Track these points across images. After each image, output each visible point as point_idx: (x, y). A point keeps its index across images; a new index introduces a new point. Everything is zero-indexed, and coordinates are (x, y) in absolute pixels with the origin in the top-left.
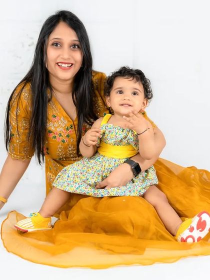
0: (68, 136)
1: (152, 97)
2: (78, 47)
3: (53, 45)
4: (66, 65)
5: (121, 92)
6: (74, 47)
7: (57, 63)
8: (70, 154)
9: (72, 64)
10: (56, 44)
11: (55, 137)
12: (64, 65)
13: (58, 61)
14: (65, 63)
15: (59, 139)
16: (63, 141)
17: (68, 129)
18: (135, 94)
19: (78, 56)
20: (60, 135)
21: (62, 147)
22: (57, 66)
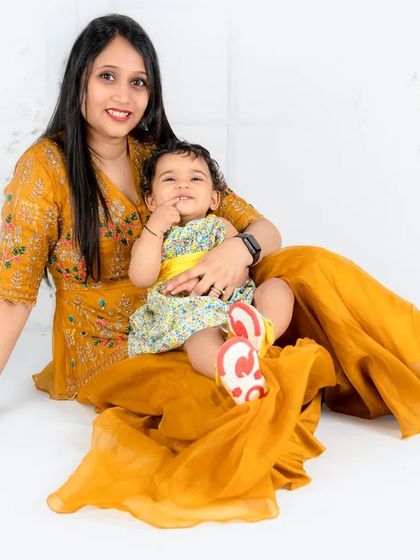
0: (130, 233)
2: (145, 84)
3: (101, 75)
4: (122, 115)
6: (137, 84)
7: (106, 110)
10: (106, 75)
11: (110, 234)
12: (117, 114)
13: (108, 107)
14: (120, 111)
16: (124, 241)
17: (127, 221)
19: (142, 100)
20: (119, 230)
22: (105, 114)
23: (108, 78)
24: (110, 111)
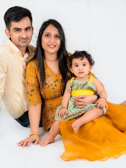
0: (56, 85)
1: (94, 63)
2: (59, 37)
3: (46, 35)
4: (53, 46)
5: (77, 66)
6: (57, 37)
7: (48, 45)
8: (57, 95)
9: (55, 46)
11: (49, 87)
12: (51, 46)
13: (48, 44)
14: (52, 45)
15: (51, 88)
16: (53, 88)
17: (55, 82)
18: (84, 65)
19: (58, 42)
20: (51, 85)
21: (53, 91)
22: (48, 46)
23: (48, 36)
24: (49, 45)
